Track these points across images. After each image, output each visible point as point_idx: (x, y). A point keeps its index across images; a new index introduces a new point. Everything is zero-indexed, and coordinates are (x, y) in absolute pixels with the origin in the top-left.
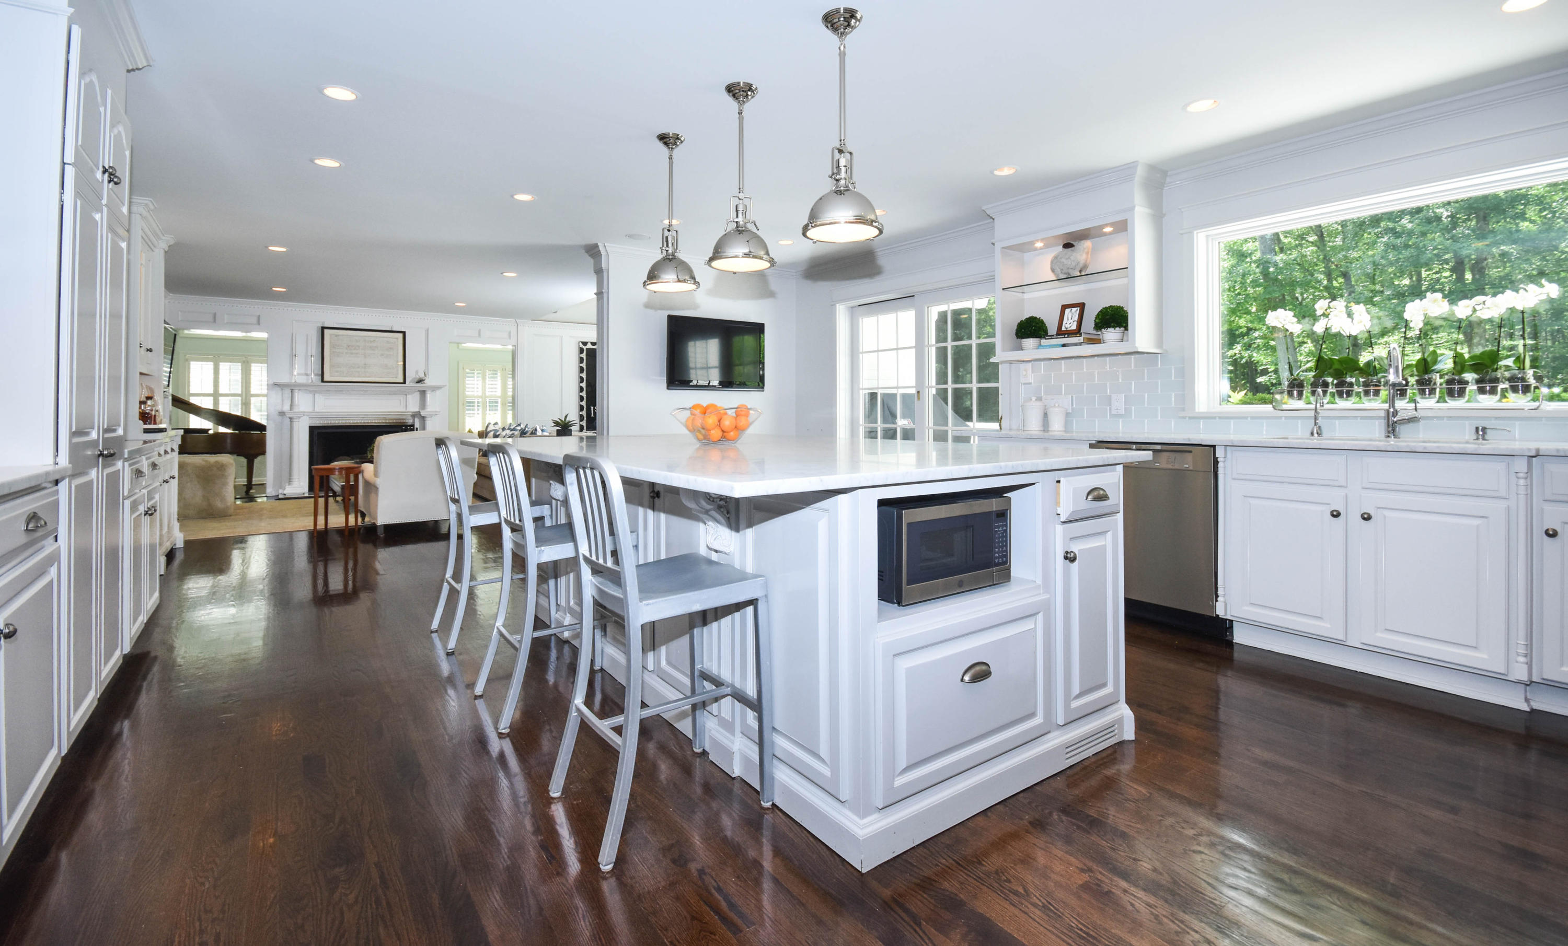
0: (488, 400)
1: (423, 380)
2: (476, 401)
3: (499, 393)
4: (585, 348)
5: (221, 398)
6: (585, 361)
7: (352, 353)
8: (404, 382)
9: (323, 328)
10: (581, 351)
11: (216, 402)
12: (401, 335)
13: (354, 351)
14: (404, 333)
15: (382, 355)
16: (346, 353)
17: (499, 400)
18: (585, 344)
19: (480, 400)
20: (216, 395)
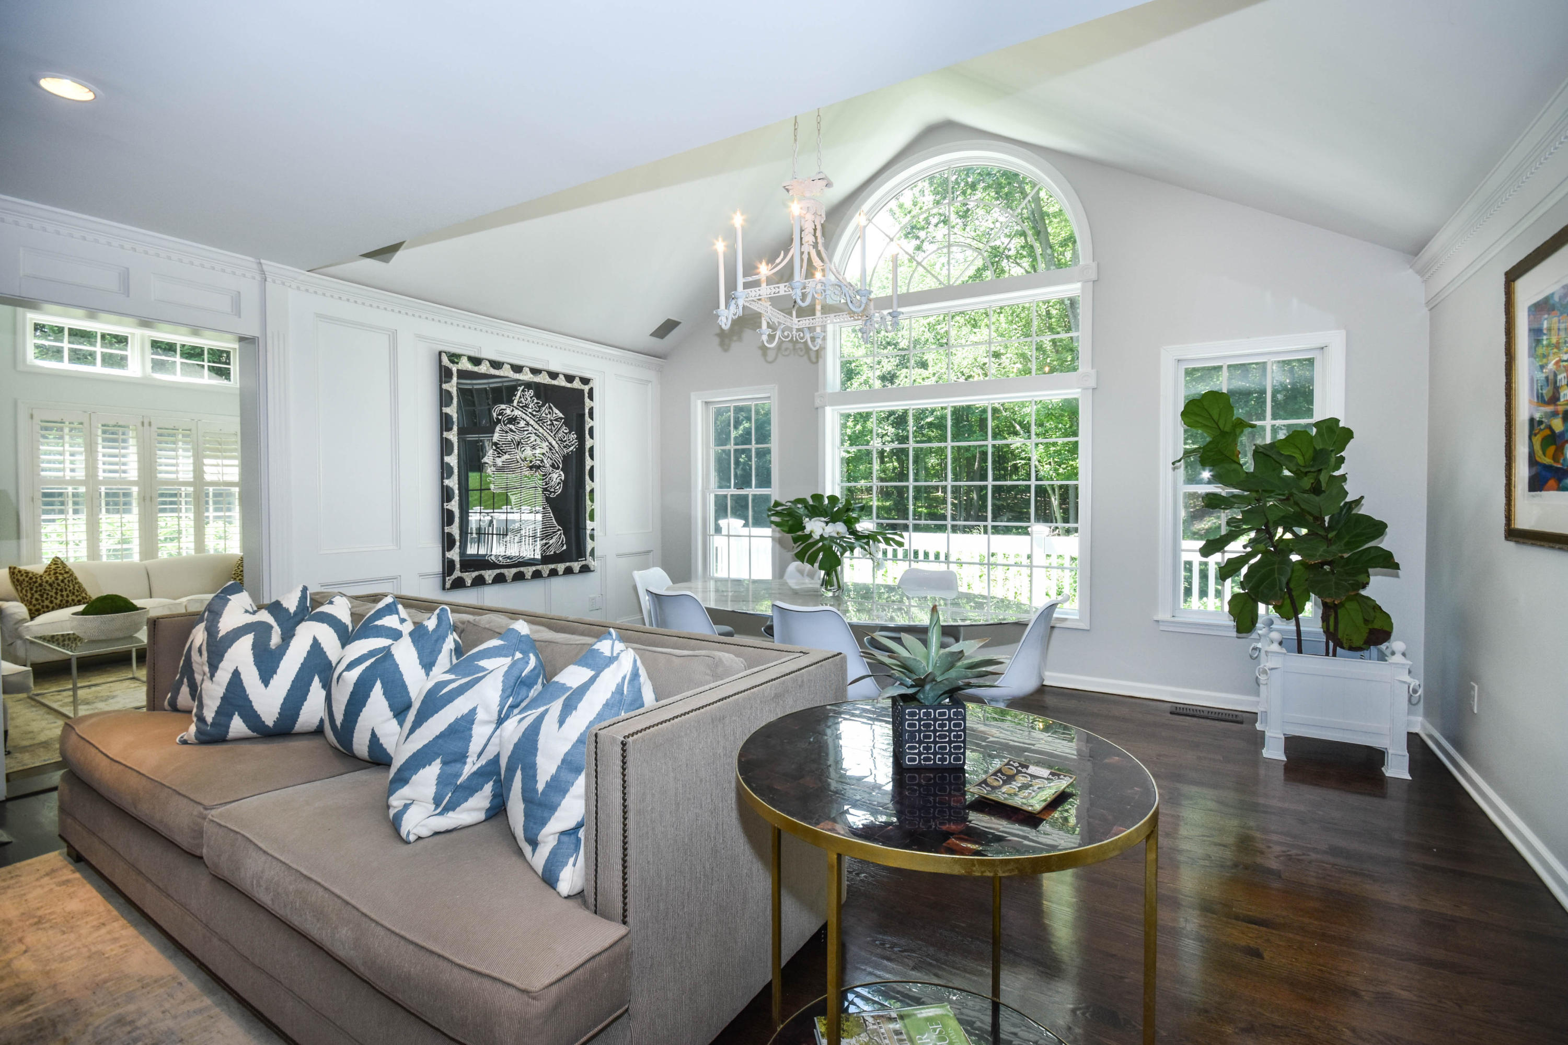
0: (103, 489)
2: (70, 490)
3: (133, 474)
4: (454, 369)
6: (455, 401)
10: (445, 374)
17: (135, 490)
18: (454, 357)
19: (82, 489)
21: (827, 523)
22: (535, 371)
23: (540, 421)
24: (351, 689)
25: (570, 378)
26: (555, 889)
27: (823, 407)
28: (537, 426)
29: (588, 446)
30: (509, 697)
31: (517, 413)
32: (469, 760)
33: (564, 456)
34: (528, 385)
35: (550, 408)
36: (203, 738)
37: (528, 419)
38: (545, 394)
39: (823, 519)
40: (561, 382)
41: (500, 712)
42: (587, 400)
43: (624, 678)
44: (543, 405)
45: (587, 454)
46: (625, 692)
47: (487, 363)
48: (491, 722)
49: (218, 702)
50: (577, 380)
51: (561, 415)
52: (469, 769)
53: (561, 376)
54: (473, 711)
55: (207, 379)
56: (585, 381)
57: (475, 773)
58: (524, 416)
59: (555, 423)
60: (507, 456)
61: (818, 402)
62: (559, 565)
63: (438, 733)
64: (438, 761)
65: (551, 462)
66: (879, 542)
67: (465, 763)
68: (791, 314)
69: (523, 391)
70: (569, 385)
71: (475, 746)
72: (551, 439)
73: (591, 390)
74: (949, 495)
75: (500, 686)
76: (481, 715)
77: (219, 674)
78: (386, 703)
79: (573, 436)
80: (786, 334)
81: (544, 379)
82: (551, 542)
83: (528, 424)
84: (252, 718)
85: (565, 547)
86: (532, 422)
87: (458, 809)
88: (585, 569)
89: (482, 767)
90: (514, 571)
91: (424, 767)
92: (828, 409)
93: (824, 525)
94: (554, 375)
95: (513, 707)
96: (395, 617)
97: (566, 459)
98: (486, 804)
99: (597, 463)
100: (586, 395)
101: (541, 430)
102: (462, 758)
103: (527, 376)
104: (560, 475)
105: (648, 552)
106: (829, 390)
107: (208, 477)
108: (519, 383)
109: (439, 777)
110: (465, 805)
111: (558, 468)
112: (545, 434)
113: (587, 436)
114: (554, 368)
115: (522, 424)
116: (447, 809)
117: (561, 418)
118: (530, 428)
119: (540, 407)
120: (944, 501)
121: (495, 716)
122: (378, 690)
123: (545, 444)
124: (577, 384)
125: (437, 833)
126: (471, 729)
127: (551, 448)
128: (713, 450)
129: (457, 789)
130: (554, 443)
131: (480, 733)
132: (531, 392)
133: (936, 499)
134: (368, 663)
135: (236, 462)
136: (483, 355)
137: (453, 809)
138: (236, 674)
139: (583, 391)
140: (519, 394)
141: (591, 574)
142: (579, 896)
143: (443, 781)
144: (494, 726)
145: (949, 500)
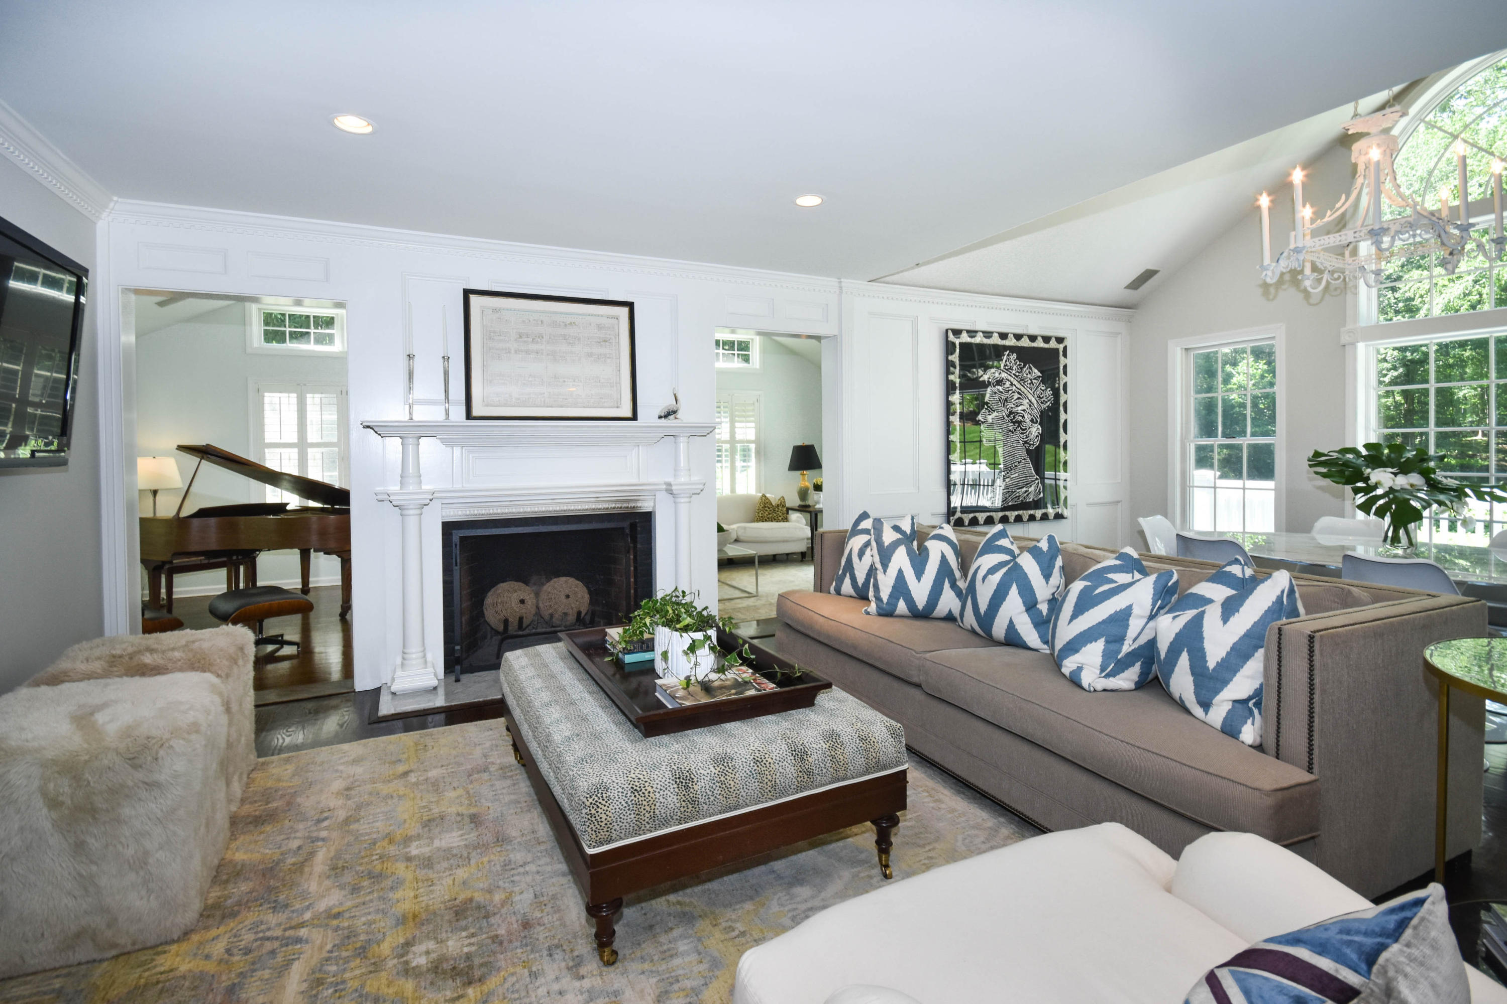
1: (674, 412)
4: (957, 342)
5: (310, 450)
6: (957, 369)
7: (528, 352)
8: (634, 417)
9: (467, 293)
10: (949, 348)
11: (303, 461)
12: (625, 311)
13: (534, 347)
14: (630, 305)
15: (590, 355)
16: (517, 351)
18: (957, 333)
20: (302, 445)
21: (1395, 474)
22: (1018, 337)
23: (1022, 380)
24: (995, 588)
25: (1047, 339)
26: (1237, 739)
27: (1353, 344)
28: (1019, 386)
29: (1062, 402)
30: (1158, 600)
31: (1004, 375)
32: (1126, 642)
33: (1041, 412)
34: (1012, 349)
35: (1030, 368)
36: (881, 611)
37: (1012, 379)
38: (1027, 356)
39: (1390, 470)
40: (1040, 343)
41: (1152, 610)
42: (1062, 358)
43: (1283, 592)
44: (1024, 366)
45: (1061, 408)
46: (1285, 602)
47: (981, 334)
48: (1142, 617)
49: (890, 589)
50: (1053, 340)
51: (1039, 374)
52: (1127, 648)
53: (1040, 339)
54: (1129, 608)
55: (737, 364)
56: (1060, 340)
57: (1130, 653)
58: (1009, 378)
59: (1034, 381)
60: (995, 414)
61: (1345, 339)
62: (1037, 511)
63: (1100, 620)
64: (1103, 639)
65: (1030, 417)
66: (1467, 495)
67: (1123, 644)
68: (1343, 255)
69: (1008, 355)
70: (1046, 346)
71: (1132, 632)
72: (1030, 397)
73: (1065, 348)
74: (1493, 440)
75: (1151, 591)
76: (1136, 611)
77: (889, 570)
78: (1020, 601)
79: (1049, 392)
80: (1336, 275)
81: (1025, 343)
82: (1030, 490)
83: (1012, 384)
84: (910, 602)
85: (1042, 495)
86: (1015, 382)
87: (1118, 677)
88: (1059, 517)
89: (1135, 649)
90: (1001, 514)
91: (1091, 642)
92: (1361, 346)
93: (1393, 476)
94: (1033, 338)
95: (1160, 608)
96: (1007, 540)
97: (1042, 413)
98: (1136, 678)
99: (1069, 417)
100: (1061, 353)
101: (1023, 389)
102: (1121, 639)
103: (1011, 342)
104: (1038, 429)
105: (1119, 502)
106: (1363, 323)
107: (738, 437)
108: (1005, 348)
109: (1104, 651)
110: (1122, 675)
111: (1036, 422)
112: (1026, 392)
113: (1062, 391)
114: (1032, 332)
115: (1008, 384)
116: (1108, 676)
117: (1039, 377)
118: (1014, 388)
119: (1021, 368)
120: (1486, 447)
121: (1148, 614)
122: (1014, 591)
123: (1025, 402)
124: (1053, 344)
125: (1105, 690)
126: (1128, 620)
127: (1031, 404)
128: (1193, 399)
129: (1118, 662)
130: (1033, 400)
131: (1135, 625)
132: (1015, 355)
133: (1470, 445)
134: (1004, 570)
135: (753, 425)
136: (977, 328)
137: (1114, 676)
138: (900, 572)
139: (1057, 350)
140: (1005, 358)
141: (1064, 520)
142: (1259, 748)
143: (1108, 655)
144: (1146, 620)
145: (1493, 447)
